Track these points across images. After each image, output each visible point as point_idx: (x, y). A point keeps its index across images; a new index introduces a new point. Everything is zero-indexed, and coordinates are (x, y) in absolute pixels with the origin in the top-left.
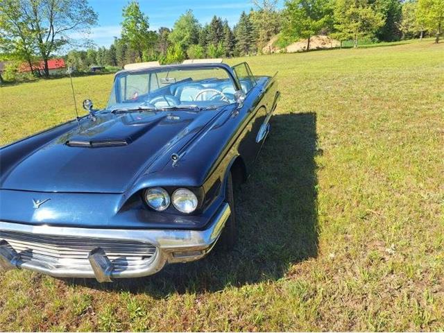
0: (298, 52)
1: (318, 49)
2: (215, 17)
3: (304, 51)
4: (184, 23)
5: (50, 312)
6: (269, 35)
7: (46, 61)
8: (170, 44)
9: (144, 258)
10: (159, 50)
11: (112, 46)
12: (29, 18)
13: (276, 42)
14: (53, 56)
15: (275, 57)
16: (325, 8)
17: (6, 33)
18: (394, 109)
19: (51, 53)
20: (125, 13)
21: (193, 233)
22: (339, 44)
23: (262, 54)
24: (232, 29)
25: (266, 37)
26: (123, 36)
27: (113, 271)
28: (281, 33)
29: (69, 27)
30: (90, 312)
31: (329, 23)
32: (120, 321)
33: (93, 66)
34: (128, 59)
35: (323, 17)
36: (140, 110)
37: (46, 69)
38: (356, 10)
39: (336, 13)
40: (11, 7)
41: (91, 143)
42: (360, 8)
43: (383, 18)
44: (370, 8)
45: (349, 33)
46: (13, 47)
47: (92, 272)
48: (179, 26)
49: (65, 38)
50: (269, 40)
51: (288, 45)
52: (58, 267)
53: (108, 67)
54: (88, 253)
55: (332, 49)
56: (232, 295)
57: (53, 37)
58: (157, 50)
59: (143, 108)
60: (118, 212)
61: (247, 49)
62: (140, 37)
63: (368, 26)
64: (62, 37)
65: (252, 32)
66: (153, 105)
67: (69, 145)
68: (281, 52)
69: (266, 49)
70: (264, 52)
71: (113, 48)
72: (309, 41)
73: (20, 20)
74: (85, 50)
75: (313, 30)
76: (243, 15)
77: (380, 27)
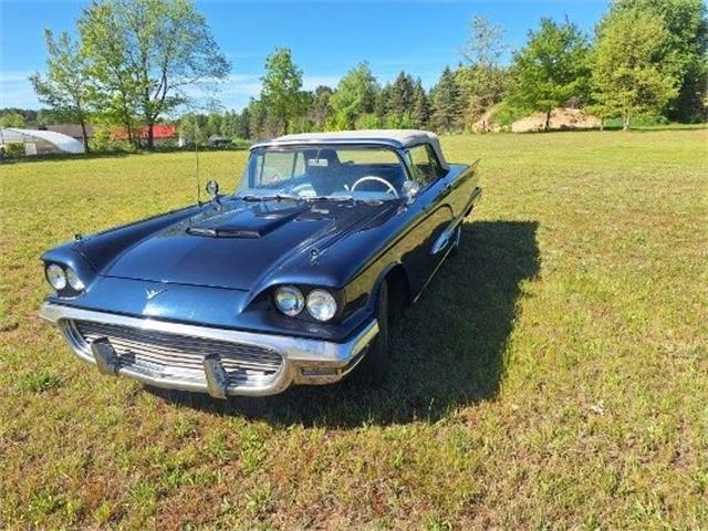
0: (531, 132)
1: (564, 129)
2: (402, 74)
3: (540, 131)
4: (354, 82)
5: (146, 431)
6: (484, 103)
7: (151, 126)
8: (331, 112)
9: (267, 373)
10: (314, 120)
11: (246, 110)
12: (135, 65)
13: (495, 116)
14: (161, 120)
15: (492, 138)
16: (579, 66)
17: (101, 85)
18: (661, 227)
19: (159, 116)
20: (270, 64)
21: (327, 344)
22: (599, 124)
23: (472, 133)
24: (427, 93)
25: (479, 107)
26: (263, 97)
27: (228, 385)
28: (504, 103)
29: (188, 80)
30: (194, 437)
31: (583, 89)
32: (229, 449)
33: (215, 138)
34: (267, 130)
35: (574, 80)
36: (279, 198)
37: (151, 138)
38: (630, 72)
39: (595, 75)
40: (113, 50)
41: (217, 231)
42: (637, 68)
43: (675, 86)
44: (653, 69)
45: (617, 106)
46: (109, 105)
47: (206, 385)
48: (346, 85)
49: (181, 96)
50: (483, 111)
51: (515, 120)
52: (163, 376)
53: (236, 140)
54: (202, 357)
55: (586, 130)
56: (370, 435)
57: (165, 93)
58: (311, 118)
59: (283, 196)
60: (243, 312)
61: (448, 123)
62: (287, 100)
63: (649, 97)
64: (177, 95)
65: (458, 98)
66: (296, 193)
67: (190, 233)
68: (502, 131)
69: (477, 126)
70: (475, 129)
71: (246, 112)
72: (549, 116)
73: (123, 68)
74: (207, 114)
75: (557, 99)
76: (447, 72)
77: (670, 100)
